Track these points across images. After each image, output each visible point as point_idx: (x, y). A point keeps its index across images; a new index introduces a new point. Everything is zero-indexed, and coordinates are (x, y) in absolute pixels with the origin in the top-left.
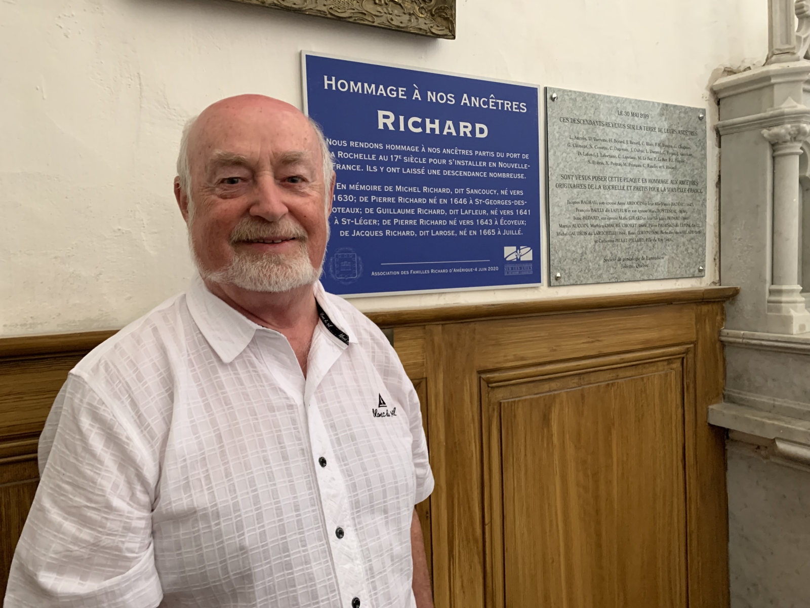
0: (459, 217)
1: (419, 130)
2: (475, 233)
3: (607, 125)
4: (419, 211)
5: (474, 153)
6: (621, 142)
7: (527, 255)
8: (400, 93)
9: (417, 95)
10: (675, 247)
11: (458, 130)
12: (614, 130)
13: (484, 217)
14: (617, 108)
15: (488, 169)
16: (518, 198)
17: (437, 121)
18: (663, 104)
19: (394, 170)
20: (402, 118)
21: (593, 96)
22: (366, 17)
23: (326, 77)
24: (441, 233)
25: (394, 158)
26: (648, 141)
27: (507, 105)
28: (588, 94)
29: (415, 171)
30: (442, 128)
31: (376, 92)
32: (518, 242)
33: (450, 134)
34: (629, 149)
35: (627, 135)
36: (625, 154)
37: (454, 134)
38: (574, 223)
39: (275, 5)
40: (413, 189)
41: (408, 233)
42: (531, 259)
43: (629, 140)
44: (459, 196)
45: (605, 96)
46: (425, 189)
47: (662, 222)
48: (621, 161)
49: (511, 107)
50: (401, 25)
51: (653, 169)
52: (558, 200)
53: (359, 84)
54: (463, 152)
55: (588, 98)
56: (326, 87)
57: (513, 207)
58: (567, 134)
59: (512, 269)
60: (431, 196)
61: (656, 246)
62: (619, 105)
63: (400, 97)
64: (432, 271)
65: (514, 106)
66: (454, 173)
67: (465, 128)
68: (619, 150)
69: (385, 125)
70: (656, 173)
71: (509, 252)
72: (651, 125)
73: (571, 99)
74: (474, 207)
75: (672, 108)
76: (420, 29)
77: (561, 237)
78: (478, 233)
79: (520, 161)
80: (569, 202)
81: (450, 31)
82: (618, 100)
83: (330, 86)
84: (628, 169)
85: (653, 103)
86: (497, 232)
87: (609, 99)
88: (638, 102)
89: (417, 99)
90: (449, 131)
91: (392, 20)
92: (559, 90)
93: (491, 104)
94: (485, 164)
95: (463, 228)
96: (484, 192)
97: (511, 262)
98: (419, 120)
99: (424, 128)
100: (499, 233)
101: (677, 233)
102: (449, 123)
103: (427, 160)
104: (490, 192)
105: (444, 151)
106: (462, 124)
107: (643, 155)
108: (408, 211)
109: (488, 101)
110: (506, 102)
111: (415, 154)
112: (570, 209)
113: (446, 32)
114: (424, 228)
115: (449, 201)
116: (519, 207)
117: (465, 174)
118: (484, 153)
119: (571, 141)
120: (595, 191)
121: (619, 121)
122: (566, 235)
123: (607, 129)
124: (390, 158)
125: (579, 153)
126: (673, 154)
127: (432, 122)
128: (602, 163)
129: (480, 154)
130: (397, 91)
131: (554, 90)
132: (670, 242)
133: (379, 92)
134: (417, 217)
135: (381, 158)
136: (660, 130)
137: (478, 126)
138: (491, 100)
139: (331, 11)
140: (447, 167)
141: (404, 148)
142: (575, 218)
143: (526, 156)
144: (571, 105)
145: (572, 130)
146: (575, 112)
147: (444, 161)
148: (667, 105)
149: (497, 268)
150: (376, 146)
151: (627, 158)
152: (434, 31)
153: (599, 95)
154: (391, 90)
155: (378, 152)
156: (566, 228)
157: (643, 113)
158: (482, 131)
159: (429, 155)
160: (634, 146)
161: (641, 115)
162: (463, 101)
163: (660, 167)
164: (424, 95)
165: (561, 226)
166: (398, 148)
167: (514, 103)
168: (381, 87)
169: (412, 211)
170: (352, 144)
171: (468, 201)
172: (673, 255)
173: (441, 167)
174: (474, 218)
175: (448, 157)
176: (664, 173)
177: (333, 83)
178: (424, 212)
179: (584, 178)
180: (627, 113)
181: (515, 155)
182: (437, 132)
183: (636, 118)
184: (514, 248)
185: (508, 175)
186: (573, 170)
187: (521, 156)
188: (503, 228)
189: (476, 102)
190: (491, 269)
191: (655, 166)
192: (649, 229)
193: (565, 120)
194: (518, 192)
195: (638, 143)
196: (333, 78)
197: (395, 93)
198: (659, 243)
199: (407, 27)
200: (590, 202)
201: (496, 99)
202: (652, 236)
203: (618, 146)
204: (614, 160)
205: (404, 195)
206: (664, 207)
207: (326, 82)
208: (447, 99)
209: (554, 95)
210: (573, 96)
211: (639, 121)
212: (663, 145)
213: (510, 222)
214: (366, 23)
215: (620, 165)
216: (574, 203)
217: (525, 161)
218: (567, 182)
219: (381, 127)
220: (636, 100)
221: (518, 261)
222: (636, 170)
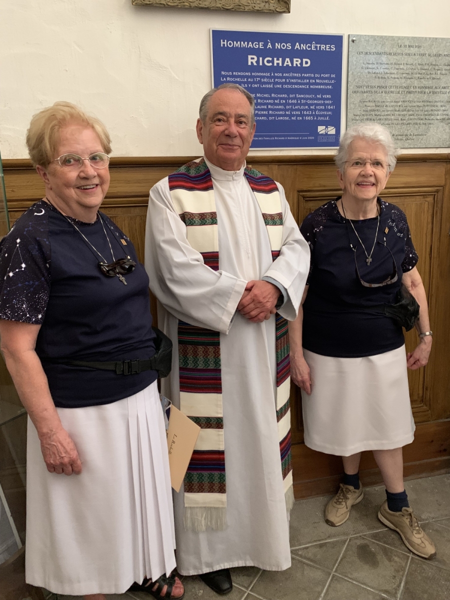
0: (292, 110)
1: (271, 64)
2: (301, 118)
3: (390, 54)
4: (269, 107)
5: (301, 75)
6: (399, 64)
7: (332, 131)
8: (260, 45)
9: (269, 46)
10: (435, 128)
11: (292, 63)
12: (395, 57)
13: (307, 110)
14: (398, 43)
15: (309, 84)
16: (328, 99)
17: (281, 59)
18: (433, 38)
19: (256, 86)
20: (261, 59)
21: (381, 37)
22: (241, 7)
23: (222, 41)
24: (281, 118)
25: (256, 80)
26: (420, 63)
27: (323, 47)
28: (378, 36)
29: (267, 86)
30: (283, 62)
31: (248, 46)
32: (326, 124)
33: (288, 65)
34: (405, 68)
35: (404, 60)
36: (401, 71)
37: (290, 65)
38: (363, 113)
39: (196, 7)
40: (266, 96)
41: (263, 118)
42: (334, 133)
43: (405, 62)
44: (292, 99)
45: (389, 37)
46: (273, 95)
47: (426, 113)
48: (398, 76)
49: (326, 48)
50: (260, 9)
51: (422, 80)
52: (353, 100)
53: (239, 43)
54: (295, 75)
55: (377, 39)
56: (222, 46)
57: (324, 104)
58: (361, 61)
59: (322, 138)
60: (276, 99)
61: (421, 127)
62: (399, 41)
63: (260, 47)
64: (276, 138)
65: (327, 48)
66: (290, 86)
67: (297, 62)
68: (398, 69)
69: (252, 63)
70: (424, 82)
71: (321, 129)
72: (422, 52)
73: (366, 40)
74: (301, 104)
75: (440, 40)
76: (270, 10)
77: (354, 121)
78: (303, 118)
79: (330, 79)
80: (360, 102)
81: (287, 9)
82: (399, 38)
83: (224, 45)
84: (403, 80)
85: (426, 38)
86: (314, 118)
87: (392, 38)
88: (413, 38)
89: (269, 48)
90: (287, 64)
91: (255, 7)
92: (358, 35)
93: (313, 47)
94: (308, 81)
95: (294, 115)
96: (307, 96)
97: (322, 134)
98: (271, 59)
99: (273, 63)
100: (315, 118)
101: (437, 119)
102: (288, 59)
103: (274, 80)
104: (311, 96)
105: (284, 75)
106: (295, 60)
107: (415, 71)
108: (263, 107)
109: (311, 46)
110: (322, 45)
111: (268, 77)
112: (361, 105)
113: (285, 10)
114: (272, 115)
115: (286, 101)
116: (328, 105)
117: (296, 86)
118: (308, 75)
119: (364, 65)
120: (379, 94)
121: (399, 51)
122: (358, 120)
123: (390, 57)
124: (254, 80)
125: (369, 73)
126: (438, 70)
127: (278, 60)
128: (385, 78)
129: (305, 75)
130: (259, 44)
131: (354, 36)
132: (432, 125)
133: (249, 46)
134: (268, 110)
135: (249, 80)
136: (429, 55)
137: (304, 60)
138: (313, 45)
139: (223, 6)
140: (286, 83)
141: (262, 74)
142: (364, 111)
143: (334, 76)
144: (365, 44)
145: (365, 59)
146: (368, 48)
147: (284, 80)
148: (436, 39)
149: (313, 138)
150: (247, 74)
151: (403, 74)
152: (277, 10)
153: (386, 36)
154: (256, 44)
155: (248, 77)
156: (358, 117)
157: (417, 45)
158: (307, 63)
159: (275, 77)
160: (409, 66)
161: (416, 46)
162: (296, 47)
163: (428, 79)
164: (273, 45)
165: (354, 115)
166: (259, 74)
167: (327, 46)
168: (250, 43)
169: (266, 107)
170: (234, 73)
171: (297, 101)
172: (434, 133)
173: (282, 84)
174: (300, 110)
175: (286, 78)
176: (430, 82)
177: (225, 43)
178: (272, 107)
179: (372, 87)
180: (405, 46)
181: (327, 75)
182: (281, 65)
183: (412, 49)
184: (324, 127)
185: (322, 87)
186: (365, 83)
187: (330, 76)
188: (317, 116)
189: (303, 47)
190: (310, 138)
191: (424, 78)
192: (416, 117)
193: (360, 53)
194: (328, 96)
195: (412, 64)
196: (226, 41)
197: (258, 46)
198: (424, 126)
199: (262, 10)
200: (375, 101)
201: (316, 44)
202: (419, 122)
203: (397, 67)
204: (393, 76)
205: (261, 98)
206: (429, 104)
207: (222, 43)
208: (287, 47)
209: (354, 39)
210: (367, 39)
211: (413, 50)
212: (431, 65)
213: (322, 113)
214: (241, 10)
215: (398, 78)
216: (364, 102)
217: (333, 79)
218: (360, 90)
219: (250, 64)
220: (412, 37)
221: (326, 134)
222: (409, 81)
